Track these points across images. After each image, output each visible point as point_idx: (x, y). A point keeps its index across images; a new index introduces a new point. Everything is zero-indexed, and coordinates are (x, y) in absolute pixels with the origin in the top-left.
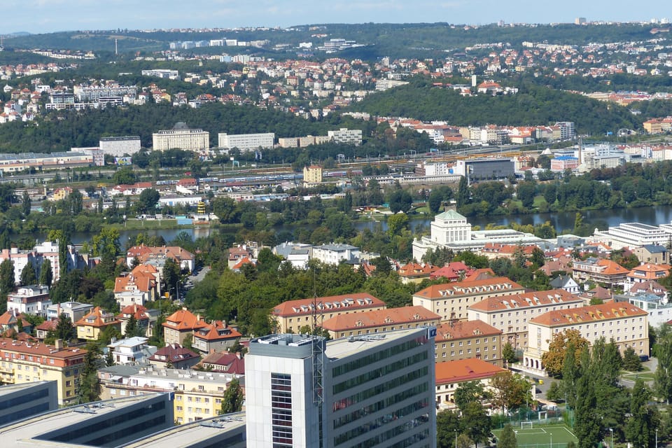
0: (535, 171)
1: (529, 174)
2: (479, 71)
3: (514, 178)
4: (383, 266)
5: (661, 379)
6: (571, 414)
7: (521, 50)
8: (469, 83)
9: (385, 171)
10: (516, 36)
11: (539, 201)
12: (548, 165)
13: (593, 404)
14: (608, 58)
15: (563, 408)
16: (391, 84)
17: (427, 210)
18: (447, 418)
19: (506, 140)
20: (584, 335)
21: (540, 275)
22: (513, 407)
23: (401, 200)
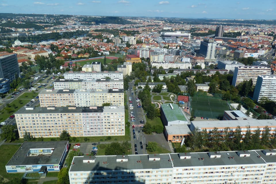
0: (30, 35)
1: (29, 35)
2: (19, 20)
3: (26, 36)
4: (7, 48)
5: (51, 60)
6: (39, 65)
7: (25, 18)
8: (17, 22)
9: (6, 35)
10: (24, 15)
11: (31, 39)
12: (31, 34)
13: (42, 63)
14: (39, 19)
15: (38, 65)
16: (4, 22)
17: (14, 40)
18: (21, 67)
19: (25, 30)
20: (39, 55)
21: (32, 48)
22: (30, 65)
23: (9, 39)
